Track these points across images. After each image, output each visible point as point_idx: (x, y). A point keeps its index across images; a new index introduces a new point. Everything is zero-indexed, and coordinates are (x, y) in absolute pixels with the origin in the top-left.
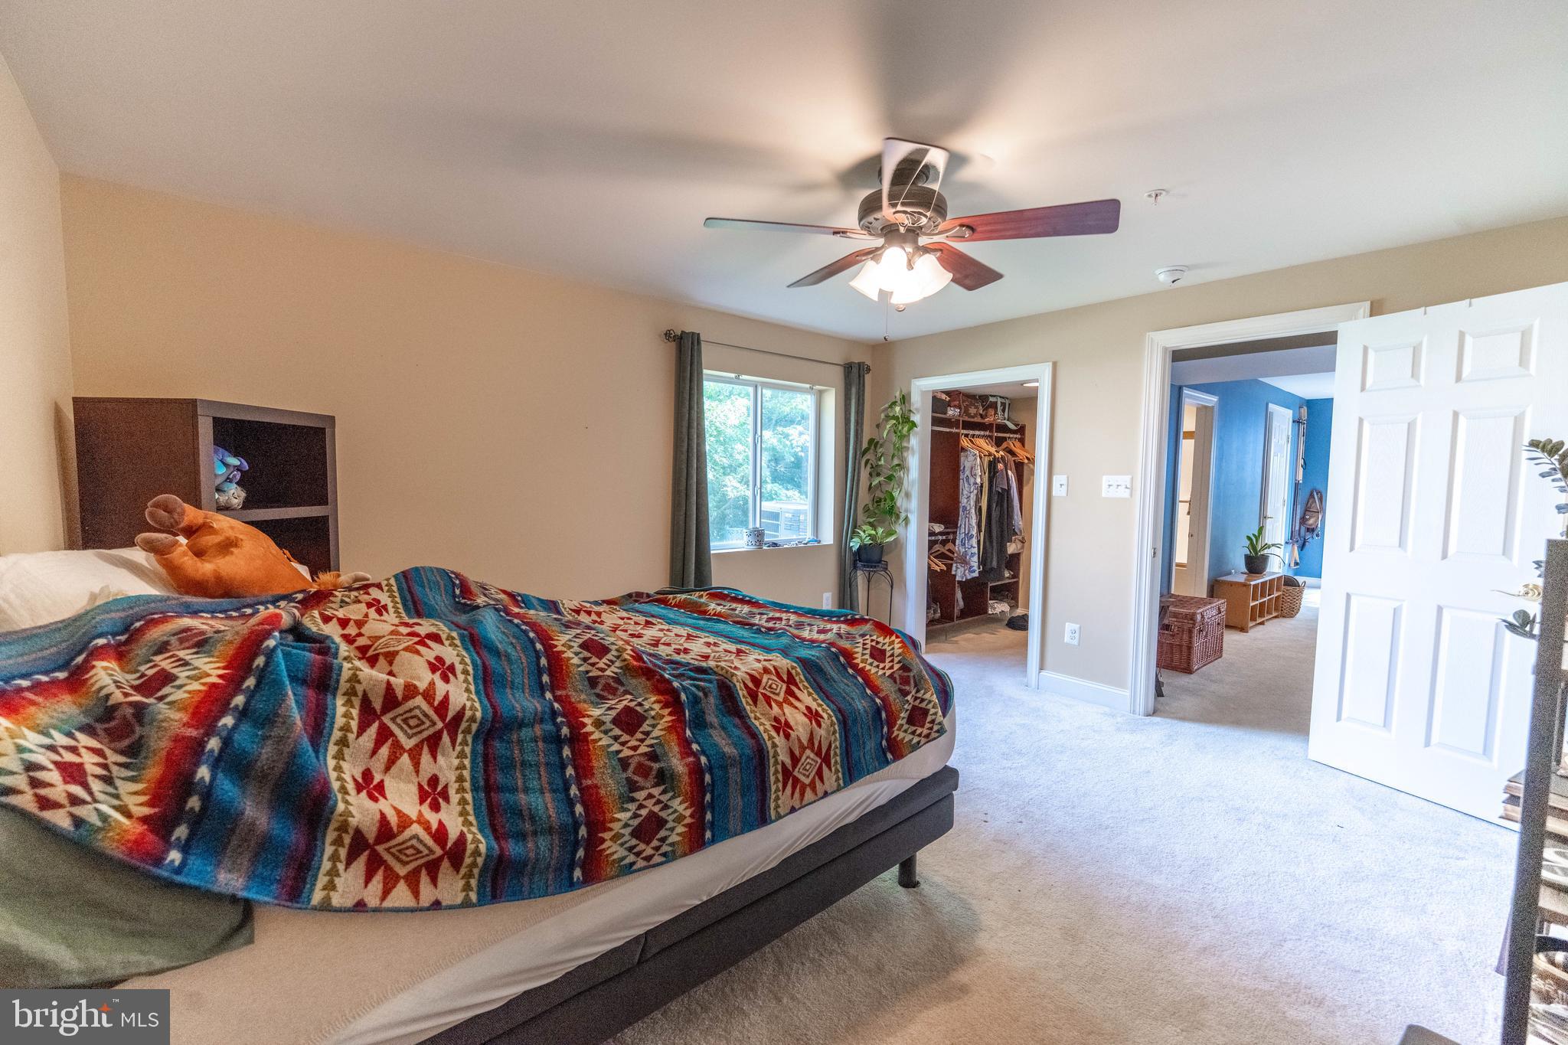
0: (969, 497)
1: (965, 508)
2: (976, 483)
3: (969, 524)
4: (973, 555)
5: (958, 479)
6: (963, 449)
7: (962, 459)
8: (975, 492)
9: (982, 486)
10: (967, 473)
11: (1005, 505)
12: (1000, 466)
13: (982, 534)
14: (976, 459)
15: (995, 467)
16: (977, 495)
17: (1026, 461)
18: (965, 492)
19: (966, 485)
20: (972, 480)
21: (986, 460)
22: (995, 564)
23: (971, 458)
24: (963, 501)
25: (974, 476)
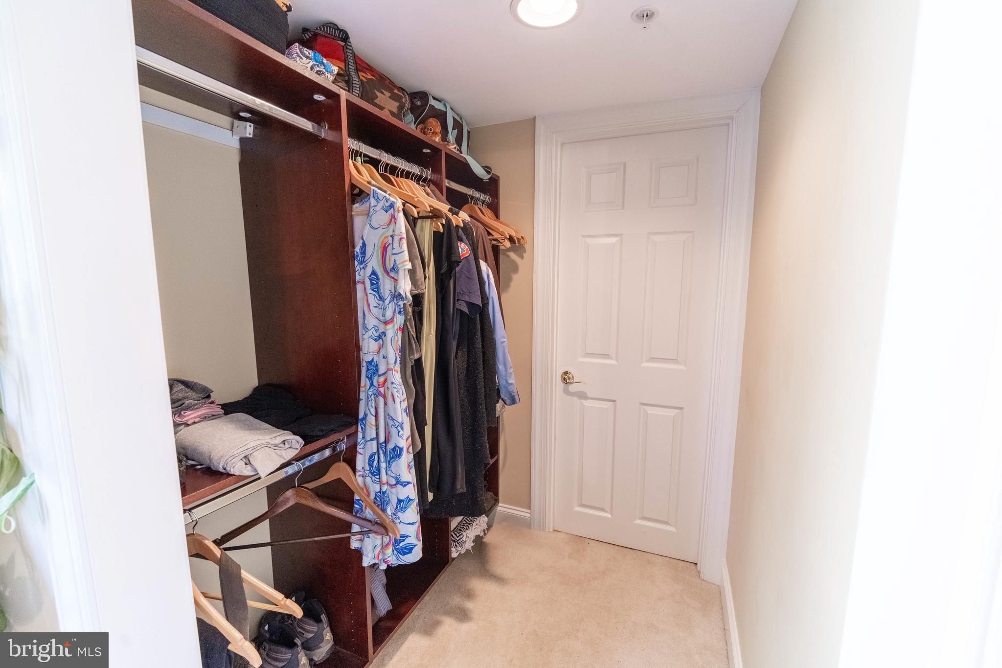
0: (381, 336)
1: (373, 367)
2: (397, 296)
3: (387, 415)
4: (403, 505)
5: (351, 283)
6: (359, 194)
7: (358, 222)
8: (400, 320)
9: (418, 300)
10: (374, 263)
11: (479, 345)
12: (463, 249)
13: (428, 430)
14: (393, 219)
15: (451, 249)
16: (404, 329)
17: (508, 244)
18: (371, 322)
19: (373, 300)
20: (386, 285)
21: (427, 230)
22: (461, 486)
23: (380, 217)
24: (369, 348)
25: (392, 271)
